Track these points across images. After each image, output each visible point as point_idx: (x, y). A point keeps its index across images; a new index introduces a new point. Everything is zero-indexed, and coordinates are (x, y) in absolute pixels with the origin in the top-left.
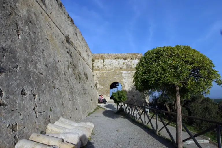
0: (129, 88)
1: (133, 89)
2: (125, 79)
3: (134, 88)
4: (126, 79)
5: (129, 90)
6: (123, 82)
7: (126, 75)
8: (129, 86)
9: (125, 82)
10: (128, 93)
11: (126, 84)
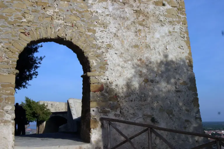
0: (129, 73)
1: (146, 81)
2: (105, 26)
3: (150, 77)
4: (112, 28)
5: (128, 85)
6: (98, 43)
7: (111, 8)
8: (129, 65)
9: (107, 41)
10: (124, 104)
11: (112, 51)
